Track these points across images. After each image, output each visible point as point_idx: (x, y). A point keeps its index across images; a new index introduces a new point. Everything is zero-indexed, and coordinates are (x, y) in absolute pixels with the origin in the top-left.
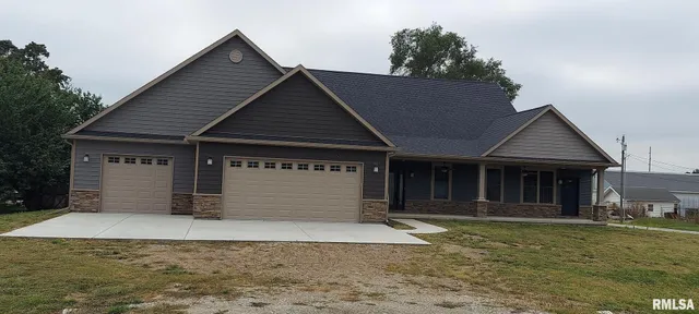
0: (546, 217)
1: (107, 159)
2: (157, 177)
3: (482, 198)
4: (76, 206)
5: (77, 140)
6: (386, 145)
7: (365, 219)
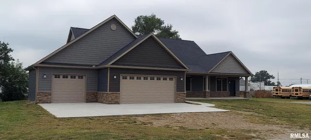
0: (225, 97)
1: (54, 77)
2: (79, 85)
3: (207, 90)
4: (40, 101)
5: (39, 67)
6: (186, 68)
7: (177, 101)
